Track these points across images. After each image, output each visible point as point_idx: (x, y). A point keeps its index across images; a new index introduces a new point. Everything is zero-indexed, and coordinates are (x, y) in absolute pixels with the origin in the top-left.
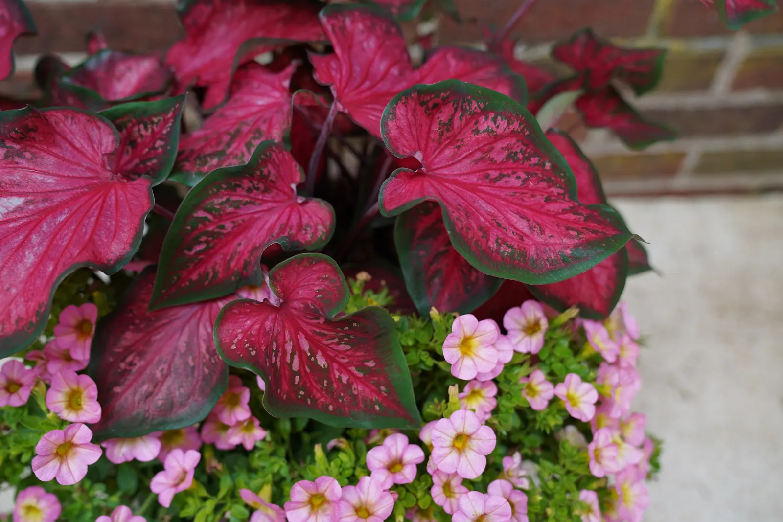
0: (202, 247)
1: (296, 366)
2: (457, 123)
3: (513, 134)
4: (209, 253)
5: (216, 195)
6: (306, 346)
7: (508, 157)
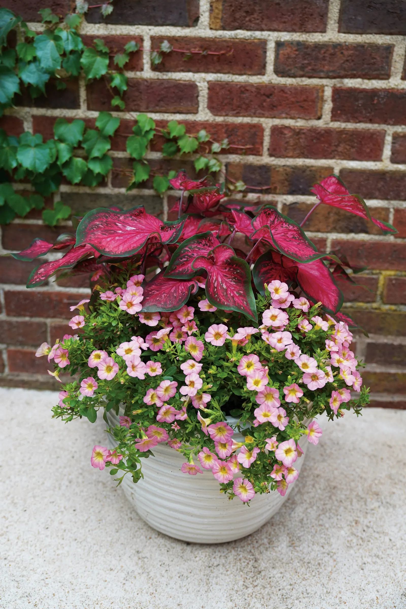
0: (185, 259)
1: (216, 285)
2: (276, 222)
3: (295, 230)
4: (187, 262)
5: (193, 244)
6: (220, 280)
7: (293, 238)
